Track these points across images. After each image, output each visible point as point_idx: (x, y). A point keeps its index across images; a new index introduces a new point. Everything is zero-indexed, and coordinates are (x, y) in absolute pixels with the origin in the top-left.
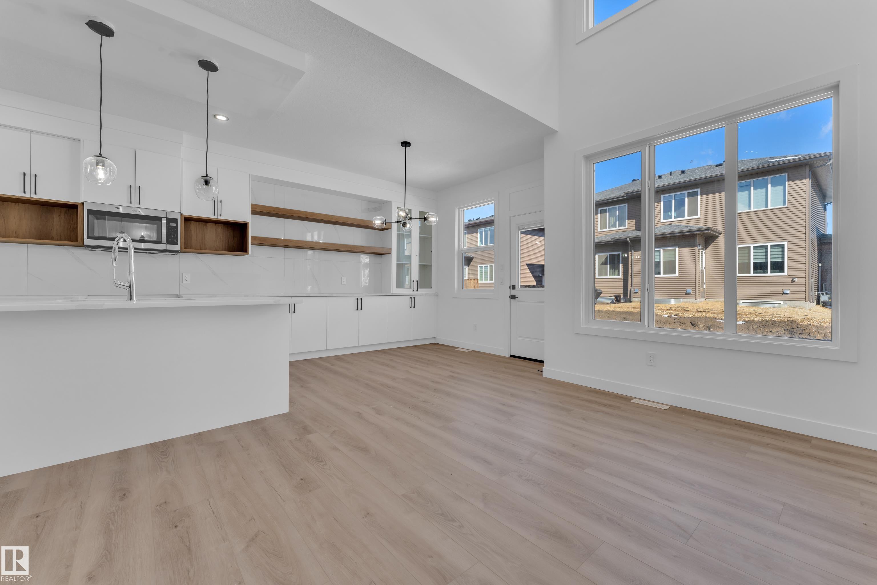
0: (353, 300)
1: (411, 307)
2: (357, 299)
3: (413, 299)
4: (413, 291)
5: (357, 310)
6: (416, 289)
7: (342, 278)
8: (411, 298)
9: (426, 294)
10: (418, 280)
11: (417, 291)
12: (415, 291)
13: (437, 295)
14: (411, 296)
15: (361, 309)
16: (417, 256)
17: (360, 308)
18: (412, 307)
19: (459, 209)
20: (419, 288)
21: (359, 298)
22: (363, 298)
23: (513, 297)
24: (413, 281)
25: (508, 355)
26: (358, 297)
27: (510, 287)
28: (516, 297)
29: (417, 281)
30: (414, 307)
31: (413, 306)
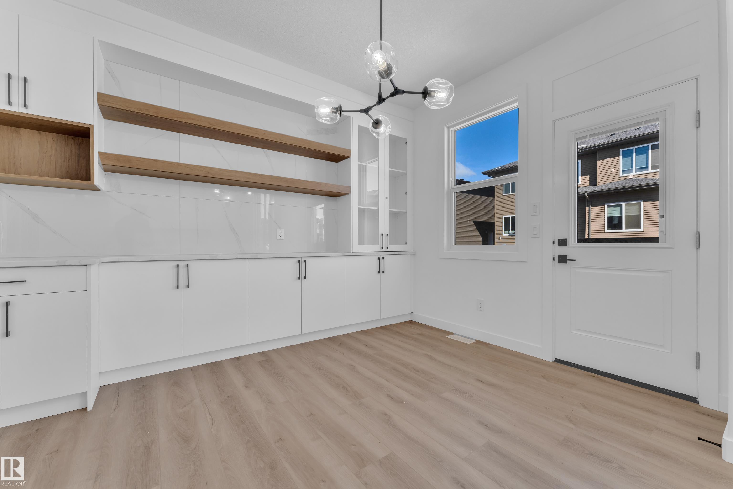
0: (292, 264)
1: (379, 272)
2: (299, 261)
3: (382, 261)
4: (382, 248)
5: (299, 278)
6: (385, 246)
7: (277, 229)
8: (379, 258)
9: (400, 253)
10: (388, 233)
11: (387, 248)
12: (385, 249)
13: (414, 254)
14: (379, 256)
15: (305, 278)
16: (387, 198)
17: (303, 275)
18: (381, 272)
19: (449, 128)
20: (390, 245)
21: (302, 260)
22: (308, 260)
23: (563, 259)
24: (382, 235)
25: (550, 359)
26: (300, 259)
27: (554, 243)
28: (568, 258)
29: (387, 235)
30: (383, 272)
31: (382, 270)
